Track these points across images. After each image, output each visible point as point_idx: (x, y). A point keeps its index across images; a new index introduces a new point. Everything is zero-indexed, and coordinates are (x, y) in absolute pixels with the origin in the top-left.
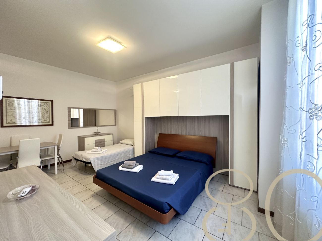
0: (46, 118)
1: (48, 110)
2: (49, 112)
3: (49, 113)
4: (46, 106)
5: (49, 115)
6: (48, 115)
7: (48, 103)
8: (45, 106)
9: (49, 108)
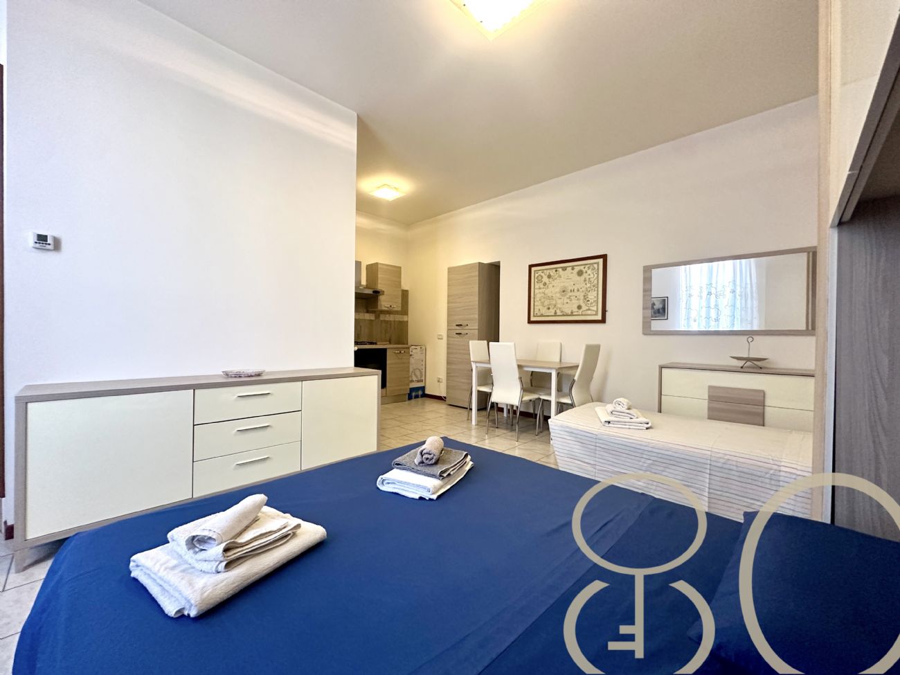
0: (592, 303)
1: (596, 282)
2: (598, 288)
3: (598, 291)
4: (593, 273)
5: (598, 294)
6: (596, 295)
7: (595, 263)
8: (589, 272)
9: (598, 277)
